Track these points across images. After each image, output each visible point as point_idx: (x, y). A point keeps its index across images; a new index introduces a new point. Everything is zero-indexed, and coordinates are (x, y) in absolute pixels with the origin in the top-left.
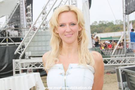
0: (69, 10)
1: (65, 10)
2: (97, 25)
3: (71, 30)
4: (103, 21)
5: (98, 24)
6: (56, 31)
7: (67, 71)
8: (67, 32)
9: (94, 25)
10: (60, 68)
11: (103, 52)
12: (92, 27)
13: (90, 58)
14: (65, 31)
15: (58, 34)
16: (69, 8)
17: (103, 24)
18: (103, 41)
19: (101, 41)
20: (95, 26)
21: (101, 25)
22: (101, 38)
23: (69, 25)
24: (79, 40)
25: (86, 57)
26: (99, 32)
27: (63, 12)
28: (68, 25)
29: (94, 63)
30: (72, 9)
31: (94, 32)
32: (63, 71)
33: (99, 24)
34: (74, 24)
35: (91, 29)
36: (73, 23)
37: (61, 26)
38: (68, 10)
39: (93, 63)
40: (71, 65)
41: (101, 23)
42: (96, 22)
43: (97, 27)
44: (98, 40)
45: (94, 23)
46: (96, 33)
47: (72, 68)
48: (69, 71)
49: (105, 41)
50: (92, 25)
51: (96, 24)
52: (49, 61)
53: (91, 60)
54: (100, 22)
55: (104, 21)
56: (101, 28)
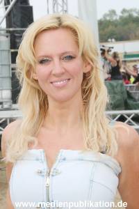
0: (60, 25)
1: (49, 25)
2: (116, 20)
3: (65, 69)
4: (131, 10)
5: (118, 18)
6: (33, 75)
7: (54, 166)
8: (54, 75)
9: (108, 18)
10: (37, 160)
11: (131, 92)
12: (102, 25)
13: (107, 137)
14: (50, 73)
15: (37, 81)
16: (60, 21)
17: (130, 16)
18: (131, 61)
19: (125, 61)
20: (109, 21)
21: (126, 19)
22: (126, 56)
23: (60, 59)
24: (86, 92)
25: (98, 134)
26: (121, 38)
27: (45, 30)
28: (56, 60)
29: (117, 149)
30: (66, 22)
31: (108, 38)
32: (43, 167)
33: (121, 18)
34: (71, 58)
35: (100, 30)
36: (68, 55)
37: (42, 62)
38: (56, 25)
39: (114, 148)
40: (64, 153)
41: (126, 15)
42: (113, 12)
43: (116, 26)
44: (118, 62)
45: (108, 15)
46: (113, 40)
47: (64, 159)
48: (58, 166)
49: (135, 61)
50: (103, 20)
51: (114, 18)
52: (15, 143)
53: (109, 141)
54: (124, 11)
55: (135, 10)
56: (126, 27)
